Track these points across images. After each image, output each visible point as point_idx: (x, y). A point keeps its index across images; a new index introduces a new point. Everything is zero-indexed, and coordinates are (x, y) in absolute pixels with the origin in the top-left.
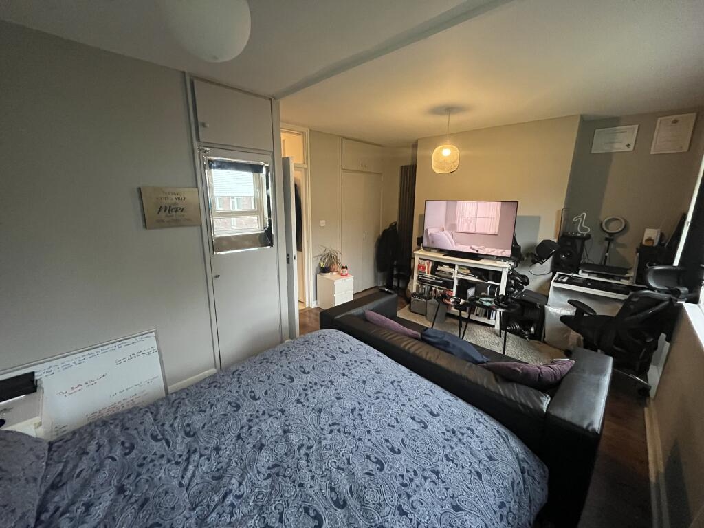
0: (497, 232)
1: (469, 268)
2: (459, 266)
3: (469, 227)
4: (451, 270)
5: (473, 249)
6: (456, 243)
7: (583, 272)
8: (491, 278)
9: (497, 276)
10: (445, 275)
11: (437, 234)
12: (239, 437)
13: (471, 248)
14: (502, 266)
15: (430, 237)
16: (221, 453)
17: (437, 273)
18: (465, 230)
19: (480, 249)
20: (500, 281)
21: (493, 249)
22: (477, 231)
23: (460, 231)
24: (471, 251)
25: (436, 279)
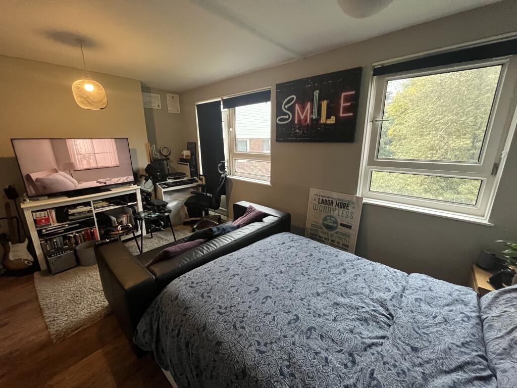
0: (118, 163)
1: (103, 200)
2: (93, 201)
3: (89, 162)
4: (88, 208)
5: (100, 183)
6: (79, 181)
7: (169, 179)
8: (127, 200)
9: (133, 197)
10: (83, 216)
11: (50, 177)
12: (335, 320)
13: (98, 182)
14: (134, 188)
15: (38, 184)
16: (352, 327)
17: (70, 218)
18: (85, 166)
19: (107, 180)
20: (136, 200)
21: (119, 179)
22: (100, 165)
23: (79, 169)
24: (99, 185)
25: (69, 225)
